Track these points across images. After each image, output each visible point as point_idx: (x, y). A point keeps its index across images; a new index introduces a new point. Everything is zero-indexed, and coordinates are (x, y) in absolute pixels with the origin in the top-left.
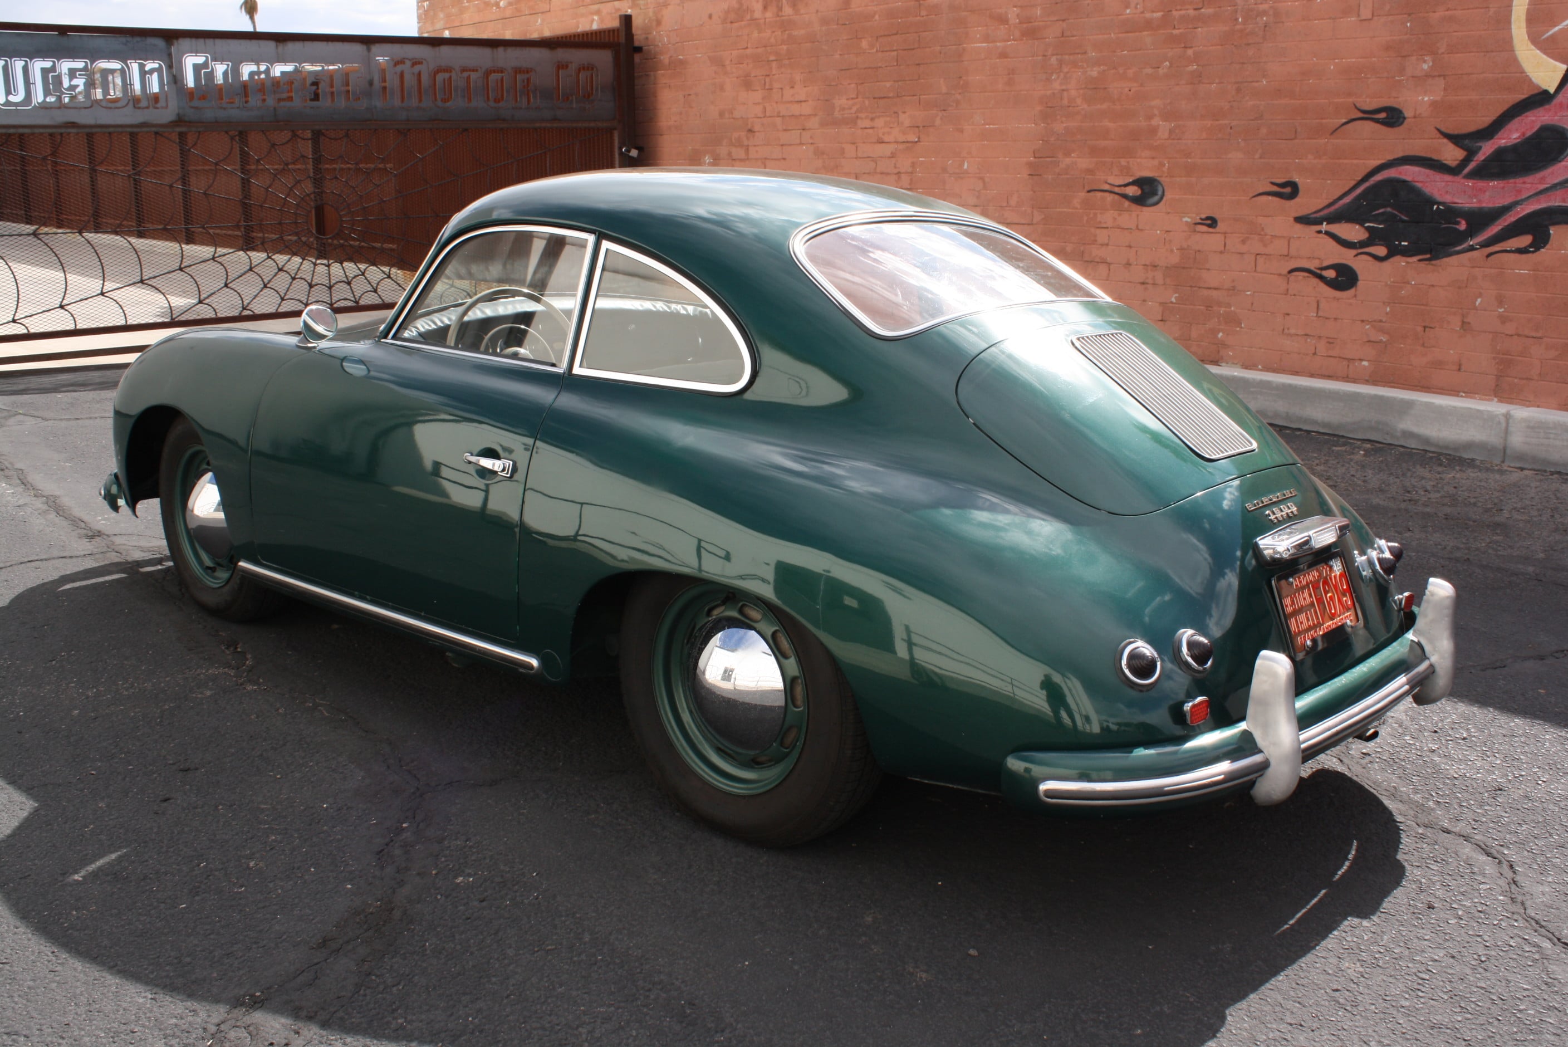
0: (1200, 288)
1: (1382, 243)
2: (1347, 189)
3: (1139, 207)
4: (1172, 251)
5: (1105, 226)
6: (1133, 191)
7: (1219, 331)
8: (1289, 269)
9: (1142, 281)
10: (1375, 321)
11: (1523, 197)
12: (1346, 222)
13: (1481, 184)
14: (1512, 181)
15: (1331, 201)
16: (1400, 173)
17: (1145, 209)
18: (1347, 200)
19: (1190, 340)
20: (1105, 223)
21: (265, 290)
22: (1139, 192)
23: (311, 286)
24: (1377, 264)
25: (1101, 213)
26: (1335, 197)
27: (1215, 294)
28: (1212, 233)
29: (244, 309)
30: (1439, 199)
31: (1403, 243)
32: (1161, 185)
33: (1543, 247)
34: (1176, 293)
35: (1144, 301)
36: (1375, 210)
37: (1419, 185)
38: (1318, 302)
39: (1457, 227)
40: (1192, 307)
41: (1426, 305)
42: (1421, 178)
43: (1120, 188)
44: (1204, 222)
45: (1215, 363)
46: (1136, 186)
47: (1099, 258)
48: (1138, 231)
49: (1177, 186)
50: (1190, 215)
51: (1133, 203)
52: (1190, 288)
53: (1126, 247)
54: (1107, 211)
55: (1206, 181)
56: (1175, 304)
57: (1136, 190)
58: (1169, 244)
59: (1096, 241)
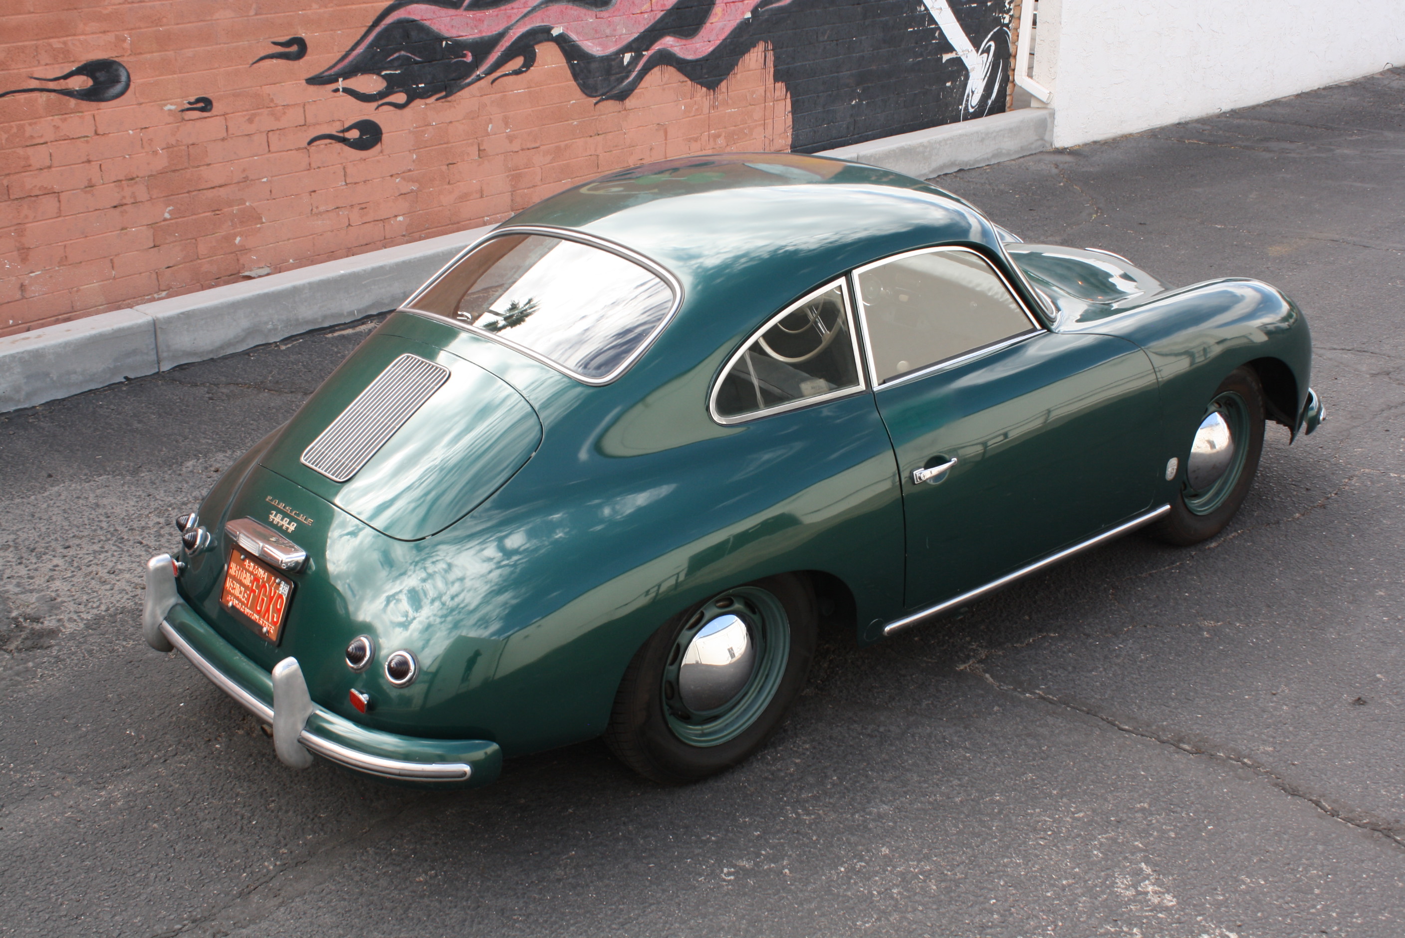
0: (201, 190)
1: (401, 89)
2: (358, 37)
3: (94, 104)
4: (155, 153)
5: (42, 141)
6: (80, 82)
7: (235, 236)
8: (308, 140)
9: (116, 203)
10: (404, 172)
11: (513, 22)
12: (362, 74)
13: (479, 14)
14: (503, 8)
15: (344, 53)
16: (409, 13)
17: (103, 104)
18: (360, 49)
19: (198, 258)
20: (42, 136)
22: (90, 83)
24: (399, 112)
25: (30, 124)
26: (347, 49)
27: (222, 192)
28: (205, 118)
30: (447, 35)
31: (420, 86)
32: (124, 67)
33: (532, 66)
34: (169, 206)
36: (390, 56)
37: (427, 23)
38: (344, 168)
39: (465, 59)
40: (194, 217)
41: (447, 143)
42: (428, 16)
43: (56, 83)
44: (195, 106)
45: (237, 276)
46: (83, 74)
47: (40, 189)
48: (97, 137)
49: (147, 66)
50: (173, 101)
51: (82, 99)
52: (187, 195)
53: (83, 163)
54: (41, 117)
55: (189, 52)
56: (171, 219)
57: (84, 81)
58: (150, 144)
59: (30, 166)
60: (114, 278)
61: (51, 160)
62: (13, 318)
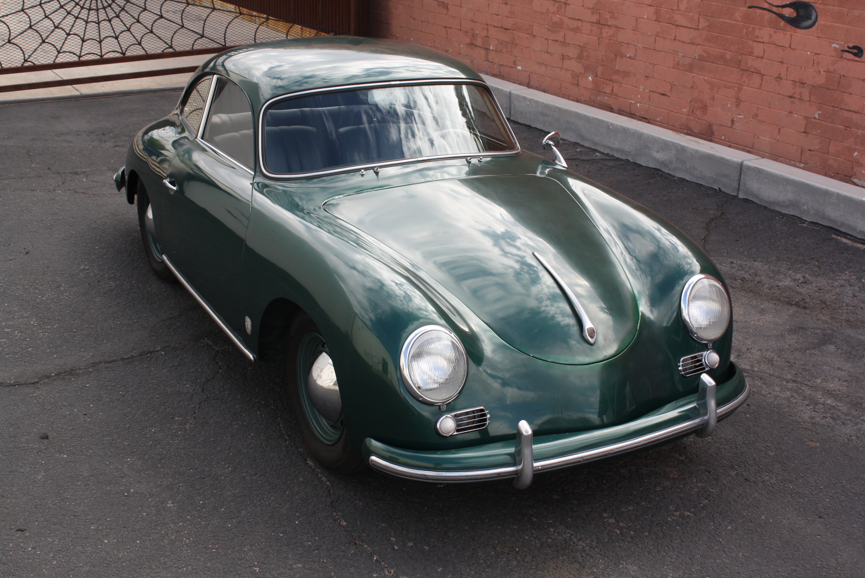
0: (841, 109)
3: (793, 28)
4: (819, 72)
5: (762, 41)
6: (789, 12)
7: (855, 150)
9: (789, 95)
17: (798, 30)
19: (828, 153)
20: (762, 38)
21: (44, 45)
22: (795, 14)
23: (83, 41)
25: (759, 29)
27: (855, 116)
28: (857, 61)
29: (26, 61)
32: (815, 11)
34: (819, 110)
35: (790, 112)
40: (832, 125)
43: (777, 8)
44: (851, 50)
45: (847, 179)
46: (792, 8)
47: (755, 68)
48: (790, 49)
49: (829, 14)
50: (838, 42)
51: (788, 23)
52: (832, 108)
53: (779, 62)
54: (765, 26)
55: (857, 13)
56: (818, 119)
57: (792, 12)
58: (817, 65)
59: (753, 53)
60: (778, 140)
61: (764, 54)
62: (724, 136)
